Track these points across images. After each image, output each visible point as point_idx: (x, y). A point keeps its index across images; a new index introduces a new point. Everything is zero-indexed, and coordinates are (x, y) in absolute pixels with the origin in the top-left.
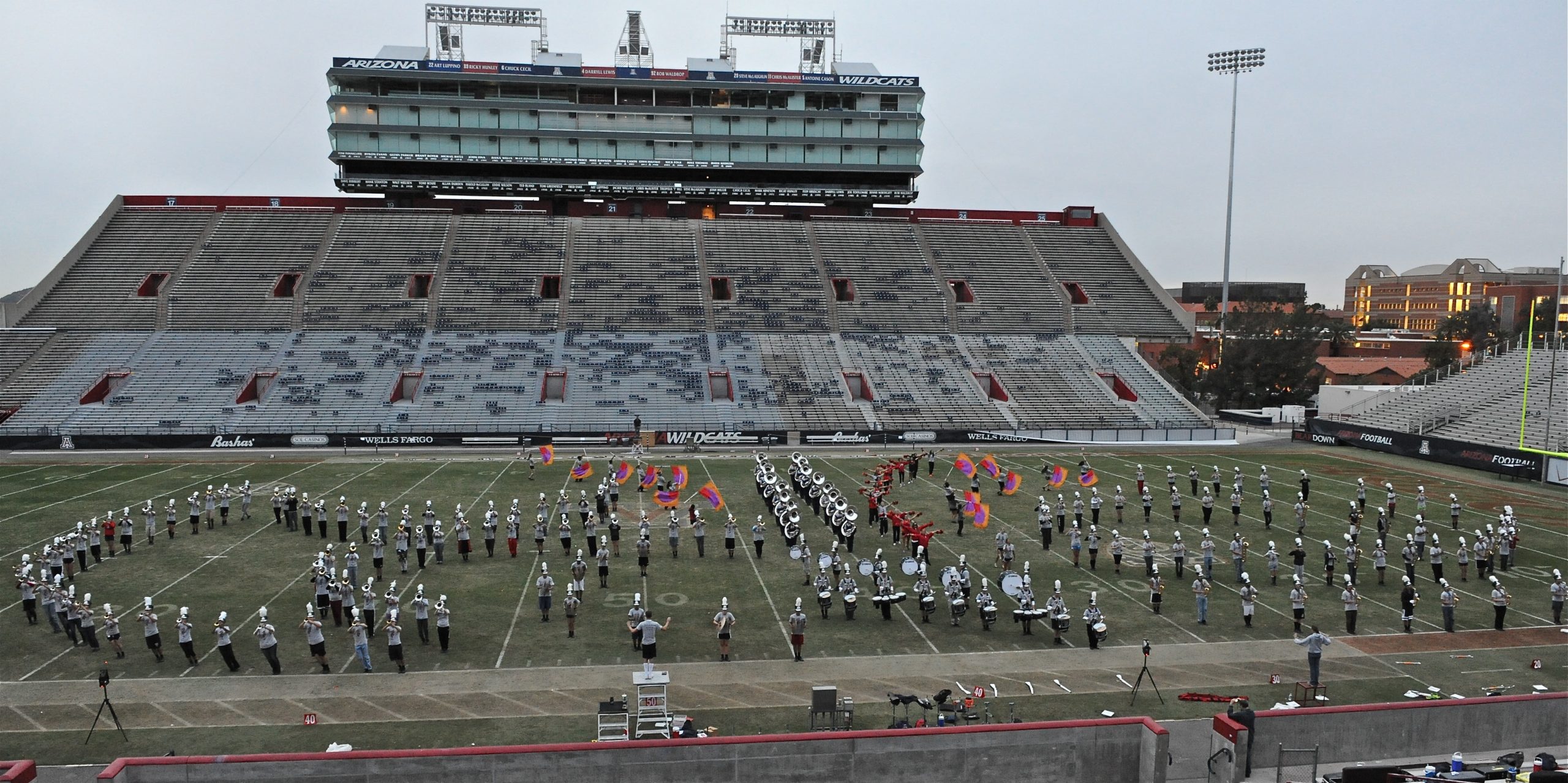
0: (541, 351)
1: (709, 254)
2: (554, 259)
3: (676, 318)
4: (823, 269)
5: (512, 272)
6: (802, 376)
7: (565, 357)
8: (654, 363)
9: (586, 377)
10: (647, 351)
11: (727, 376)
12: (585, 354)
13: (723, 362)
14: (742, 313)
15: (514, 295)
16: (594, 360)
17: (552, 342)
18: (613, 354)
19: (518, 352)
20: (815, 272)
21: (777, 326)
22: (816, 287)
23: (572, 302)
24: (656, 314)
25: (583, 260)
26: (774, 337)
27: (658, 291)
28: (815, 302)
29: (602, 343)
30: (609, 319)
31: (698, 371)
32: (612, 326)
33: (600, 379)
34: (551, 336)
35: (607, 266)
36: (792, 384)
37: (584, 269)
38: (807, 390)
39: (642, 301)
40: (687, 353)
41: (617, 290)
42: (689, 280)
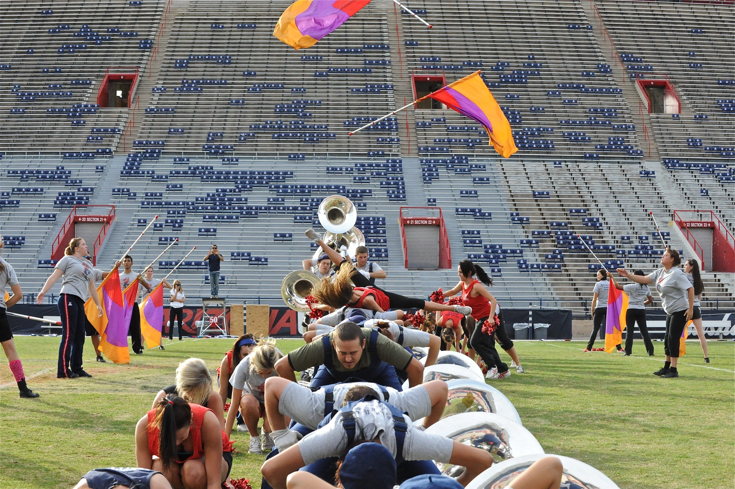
0: (74, 183)
1: (410, 44)
2: (133, 56)
3: (343, 135)
4: (620, 67)
5: (58, 71)
6: (594, 224)
7: (118, 192)
8: (291, 202)
9: (150, 225)
10: (281, 185)
11: (438, 224)
12: (159, 188)
13: (432, 202)
14: (470, 129)
15: (50, 105)
16: (173, 198)
17: (100, 170)
18: (211, 189)
19: (33, 184)
20: (605, 70)
21: (539, 147)
22: (610, 92)
23: (149, 112)
24: (305, 127)
25: (181, 56)
26: (532, 167)
27: (311, 96)
28: (610, 113)
29: (194, 172)
30: (214, 137)
31: (380, 215)
32: (218, 147)
33: (177, 225)
34: (100, 161)
35: (225, 61)
36: (574, 238)
37: (182, 65)
38: (606, 248)
39: (281, 110)
40: (359, 188)
41: (236, 95)
42: (371, 80)
